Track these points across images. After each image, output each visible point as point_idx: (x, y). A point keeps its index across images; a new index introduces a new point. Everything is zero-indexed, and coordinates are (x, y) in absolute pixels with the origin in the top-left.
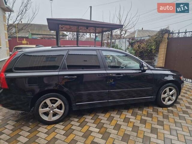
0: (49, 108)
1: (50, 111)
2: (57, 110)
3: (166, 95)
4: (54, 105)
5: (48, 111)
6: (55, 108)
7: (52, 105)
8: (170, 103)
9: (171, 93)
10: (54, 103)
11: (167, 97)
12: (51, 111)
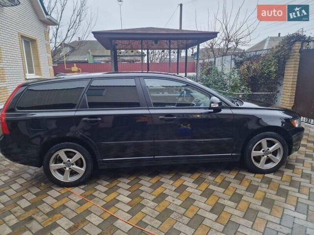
0: (64, 163)
1: (65, 168)
2: (75, 167)
3: (261, 151)
4: (70, 160)
5: (62, 168)
6: (73, 164)
7: (68, 159)
8: (270, 166)
9: (271, 149)
10: (71, 157)
11: (263, 156)
12: (67, 169)
